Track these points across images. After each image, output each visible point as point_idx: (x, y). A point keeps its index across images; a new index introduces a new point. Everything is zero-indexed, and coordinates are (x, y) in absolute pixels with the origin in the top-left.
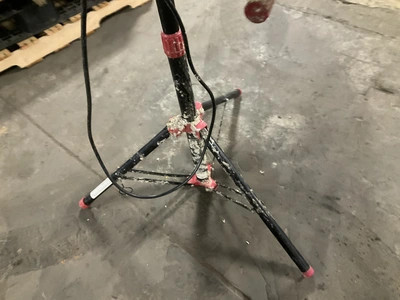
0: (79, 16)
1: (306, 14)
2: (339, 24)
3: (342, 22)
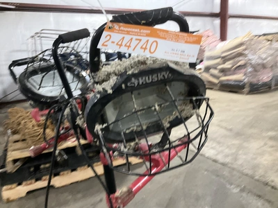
0: (48, 177)
1: (242, 190)
2: (266, 204)
3: (269, 202)
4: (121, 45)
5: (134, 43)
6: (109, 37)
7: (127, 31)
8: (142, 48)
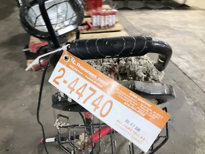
4: (73, 90)
5: (87, 93)
6: (62, 72)
7: (83, 71)
8: (93, 104)
